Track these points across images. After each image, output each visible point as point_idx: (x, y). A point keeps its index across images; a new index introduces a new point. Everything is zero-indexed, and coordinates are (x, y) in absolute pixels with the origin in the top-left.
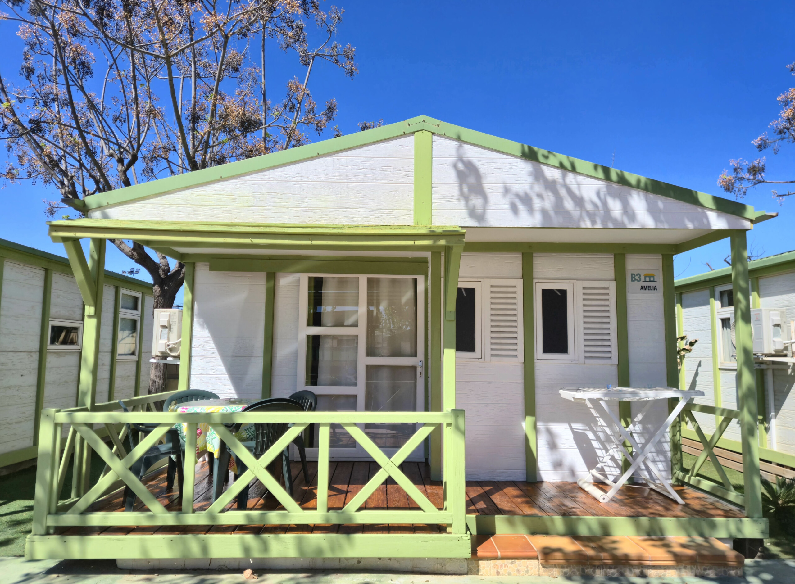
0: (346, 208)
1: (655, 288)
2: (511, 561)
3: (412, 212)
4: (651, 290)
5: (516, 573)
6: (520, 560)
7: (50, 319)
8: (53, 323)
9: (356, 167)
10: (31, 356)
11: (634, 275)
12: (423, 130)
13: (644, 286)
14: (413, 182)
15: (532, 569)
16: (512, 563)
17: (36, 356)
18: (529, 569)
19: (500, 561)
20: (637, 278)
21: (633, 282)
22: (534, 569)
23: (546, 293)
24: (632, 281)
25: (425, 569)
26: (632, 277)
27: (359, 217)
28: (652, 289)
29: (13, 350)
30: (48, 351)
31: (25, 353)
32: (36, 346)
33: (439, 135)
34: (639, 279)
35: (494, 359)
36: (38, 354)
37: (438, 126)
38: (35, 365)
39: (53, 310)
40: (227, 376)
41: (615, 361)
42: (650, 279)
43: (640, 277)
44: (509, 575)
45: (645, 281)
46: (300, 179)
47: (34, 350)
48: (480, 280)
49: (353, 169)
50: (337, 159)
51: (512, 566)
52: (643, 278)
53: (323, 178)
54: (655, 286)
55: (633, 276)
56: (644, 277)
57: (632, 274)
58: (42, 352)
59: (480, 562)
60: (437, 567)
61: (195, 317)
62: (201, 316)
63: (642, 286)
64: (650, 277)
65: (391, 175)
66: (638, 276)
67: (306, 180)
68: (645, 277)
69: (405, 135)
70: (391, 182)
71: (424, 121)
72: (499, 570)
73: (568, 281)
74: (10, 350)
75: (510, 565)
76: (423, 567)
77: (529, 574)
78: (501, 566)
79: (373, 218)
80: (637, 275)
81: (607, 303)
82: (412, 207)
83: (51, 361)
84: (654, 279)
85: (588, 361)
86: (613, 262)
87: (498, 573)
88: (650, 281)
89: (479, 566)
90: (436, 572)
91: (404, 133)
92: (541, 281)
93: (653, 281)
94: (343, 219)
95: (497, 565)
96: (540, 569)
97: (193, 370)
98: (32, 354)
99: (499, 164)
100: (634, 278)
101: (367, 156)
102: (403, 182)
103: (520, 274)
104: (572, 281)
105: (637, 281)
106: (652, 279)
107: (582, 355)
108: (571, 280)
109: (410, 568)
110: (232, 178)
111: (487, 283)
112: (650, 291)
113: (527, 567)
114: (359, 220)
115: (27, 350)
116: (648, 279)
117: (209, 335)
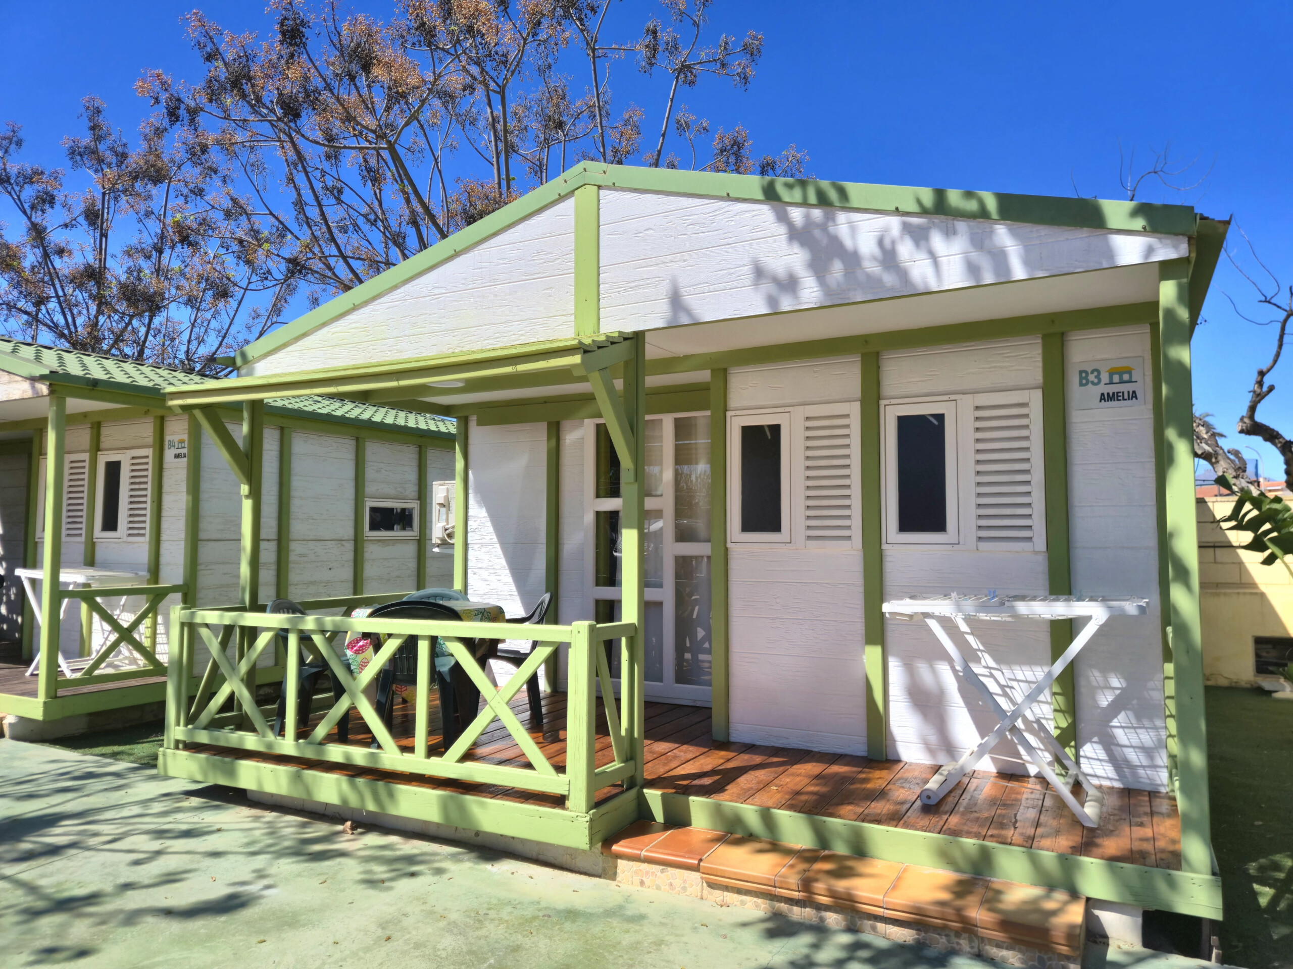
0: (489, 324)
1: (1134, 395)
2: (662, 867)
3: (573, 318)
4: (1124, 399)
5: (667, 887)
6: (674, 869)
7: (366, 499)
8: (369, 504)
9: (501, 262)
10: (342, 545)
11: (1086, 372)
12: (585, 184)
13: (1108, 394)
14: (573, 270)
15: (691, 886)
16: (662, 871)
17: (350, 546)
18: (687, 885)
19: (646, 865)
20: (1092, 377)
21: (1082, 388)
22: (694, 887)
23: (904, 423)
24: (1081, 385)
25: (552, 860)
26: (1081, 378)
27: (505, 335)
28: (1126, 397)
29: (314, 538)
30: (365, 538)
31: (333, 542)
32: (349, 532)
33: (608, 188)
34: (1096, 381)
35: (811, 543)
36: (353, 542)
37: (605, 172)
38: (350, 556)
39: (370, 488)
40: (508, 571)
41: (1040, 543)
42: (1121, 378)
43: (1098, 377)
44: (657, 889)
45: (1111, 383)
46: (437, 291)
47: (346, 538)
48: (787, 409)
49: (498, 265)
50: (479, 254)
51: (663, 875)
52: (1105, 377)
53: (462, 284)
54: (1134, 392)
55: (1084, 375)
56: (1107, 374)
57: (1081, 372)
58: (358, 541)
59: (619, 861)
60: (565, 859)
61: (470, 491)
62: (478, 491)
63: (1103, 394)
64: (1122, 373)
65: (545, 264)
66: (1096, 374)
67: (444, 291)
68: (1111, 375)
69: (561, 198)
70: (544, 275)
71: (585, 170)
72: (644, 879)
73: (946, 398)
74: (310, 538)
75: (659, 874)
76: (549, 857)
77: (688, 893)
78: (647, 873)
79: (522, 335)
80: (1092, 372)
81: (1024, 433)
82: (572, 310)
83: (372, 552)
84: (1131, 377)
85: (983, 545)
86: (1040, 351)
87: (642, 883)
88: (1122, 382)
89: (616, 867)
90: (565, 866)
91: (559, 195)
92: (893, 401)
93: (1130, 381)
94: (486, 342)
95: (640, 870)
96: (704, 888)
97: (470, 564)
98: (344, 543)
99: (696, 216)
100: (1086, 378)
101: (514, 241)
102: (561, 273)
103: (858, 393)
104: (953, 397)
105: (1093, 383)
106: (1126, 377)
107: (973, 534)
108: (950, 394)
109: (534, 855)
110: (366, 303)
111: (800, 413)
112: (1122, 403)
113: (685, 881)
114: (505, 339)
115: (334, 538)
116: (1116, 378)
117: (486, 515)
